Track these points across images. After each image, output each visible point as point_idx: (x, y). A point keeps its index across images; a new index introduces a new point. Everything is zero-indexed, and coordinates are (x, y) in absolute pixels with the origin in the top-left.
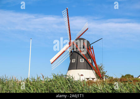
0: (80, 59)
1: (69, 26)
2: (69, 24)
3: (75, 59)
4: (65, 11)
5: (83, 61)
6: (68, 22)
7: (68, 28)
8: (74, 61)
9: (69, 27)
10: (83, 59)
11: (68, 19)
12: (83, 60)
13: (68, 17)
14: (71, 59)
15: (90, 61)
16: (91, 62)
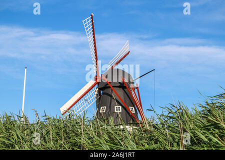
0: (115, 107)
1: (95, 49)
2: (95, 46)
3: (105, 107)
4: (88, 20)
5: (119, 110)
6: (95, 43)
7: (94, 54)
8: (103, 109)
9: (96, 52)
10: (121, 107)
11: (94, 37)
12: (119, 108)
13: (94, 34)
14: (98, 107)
15: (132, 110)
16: (134, 112)
